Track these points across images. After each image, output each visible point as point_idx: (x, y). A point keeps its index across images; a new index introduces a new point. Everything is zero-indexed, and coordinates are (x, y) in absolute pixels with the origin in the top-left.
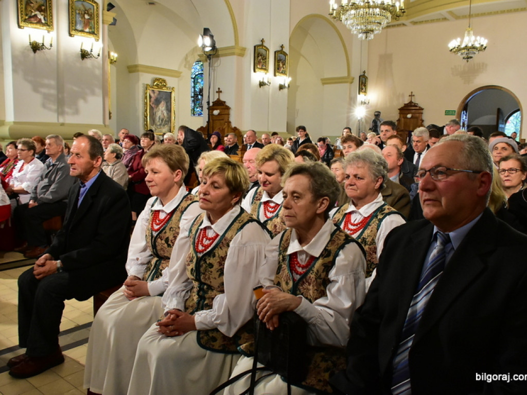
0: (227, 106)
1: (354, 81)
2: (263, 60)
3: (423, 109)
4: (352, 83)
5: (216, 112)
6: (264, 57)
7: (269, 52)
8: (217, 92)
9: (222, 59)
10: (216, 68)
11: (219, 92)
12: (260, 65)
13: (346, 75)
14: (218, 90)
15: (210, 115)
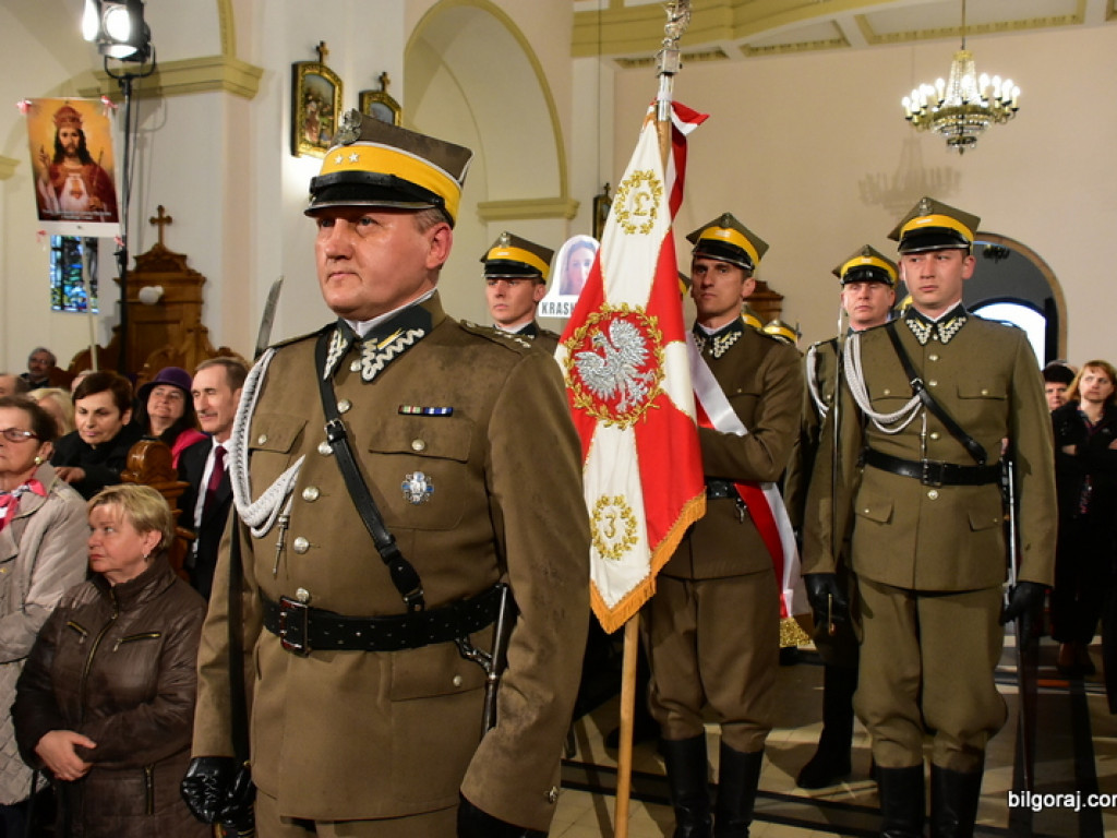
0: (191, 273)
1: (579, 211)
2: (322, 115)
3: (780, 298)
4: (572, 217)
5: (151, 293)
6: (325, 105)
7: (341, 89)
8: (153, 221)
9: (173, 103)
10: (148, 135)
11: (162, 220)
12: (311, 132)
13: (555, 192)
14: (156, 216)
15: (127, 305)
